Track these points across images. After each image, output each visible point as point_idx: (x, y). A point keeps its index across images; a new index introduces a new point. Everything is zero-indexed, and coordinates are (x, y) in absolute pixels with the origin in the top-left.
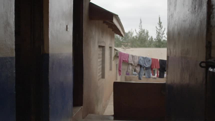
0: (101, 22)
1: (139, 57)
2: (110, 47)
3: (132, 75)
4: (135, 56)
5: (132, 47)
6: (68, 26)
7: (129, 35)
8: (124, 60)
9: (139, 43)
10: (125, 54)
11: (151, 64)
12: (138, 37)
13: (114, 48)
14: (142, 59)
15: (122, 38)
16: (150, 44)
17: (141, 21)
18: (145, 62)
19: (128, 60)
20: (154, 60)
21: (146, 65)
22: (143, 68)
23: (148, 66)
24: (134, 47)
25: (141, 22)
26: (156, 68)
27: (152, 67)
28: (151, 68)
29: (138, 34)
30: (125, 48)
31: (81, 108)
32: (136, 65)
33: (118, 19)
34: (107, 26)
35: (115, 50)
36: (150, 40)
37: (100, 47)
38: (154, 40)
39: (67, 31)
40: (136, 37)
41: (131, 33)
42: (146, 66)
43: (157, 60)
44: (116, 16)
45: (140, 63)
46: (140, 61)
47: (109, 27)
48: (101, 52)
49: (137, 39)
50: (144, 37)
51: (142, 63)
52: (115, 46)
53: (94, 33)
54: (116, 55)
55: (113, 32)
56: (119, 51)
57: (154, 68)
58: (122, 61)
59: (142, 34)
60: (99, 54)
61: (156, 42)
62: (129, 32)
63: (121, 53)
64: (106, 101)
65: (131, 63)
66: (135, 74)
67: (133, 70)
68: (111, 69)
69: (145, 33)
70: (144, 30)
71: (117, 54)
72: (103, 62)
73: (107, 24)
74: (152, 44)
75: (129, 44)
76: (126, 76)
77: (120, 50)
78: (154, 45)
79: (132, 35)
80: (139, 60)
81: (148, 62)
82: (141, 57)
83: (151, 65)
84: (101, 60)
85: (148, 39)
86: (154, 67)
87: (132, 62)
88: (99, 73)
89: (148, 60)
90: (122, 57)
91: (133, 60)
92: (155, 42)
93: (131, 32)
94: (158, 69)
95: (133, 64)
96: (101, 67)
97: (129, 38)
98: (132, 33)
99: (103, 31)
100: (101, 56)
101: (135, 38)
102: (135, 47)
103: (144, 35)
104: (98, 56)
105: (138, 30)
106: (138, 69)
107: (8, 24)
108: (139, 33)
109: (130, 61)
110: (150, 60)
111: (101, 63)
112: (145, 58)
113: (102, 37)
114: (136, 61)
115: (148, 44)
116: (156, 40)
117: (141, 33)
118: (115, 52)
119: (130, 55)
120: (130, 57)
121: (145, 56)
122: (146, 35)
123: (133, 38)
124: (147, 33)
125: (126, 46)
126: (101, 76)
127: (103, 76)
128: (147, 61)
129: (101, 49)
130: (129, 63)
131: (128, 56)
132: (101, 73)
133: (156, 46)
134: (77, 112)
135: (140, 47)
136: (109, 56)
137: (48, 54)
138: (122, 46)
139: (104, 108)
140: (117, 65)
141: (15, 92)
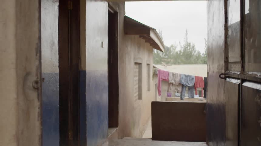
0: (137, 36)
1: (180, 75)
2: (148, 64)
3: (175, 97)
4: (176, 73)
5: (175, 64)
6: (103, 43)
7: (172, 49)
8: (164, 78)
9: (183, 59)
10: (164, 71)
11: (194, 82)
12: (182, 51)
13: (152, 64)
14: (184, 77)
15: (163, 54)
16: (198, 60)
17: (186, 32)
18: (187, 80)
19: (168, 79)
20: (198, 79)
21: (189, 84)
22: (186, 87)
23: (191, 85)
24: (177, 63)
25: (187, 34)
26: (200, 87)
27: (196, 86)
28: (194, 87)
29: (183, 48)
30: (166, 65)
31: (117, 129)
32: (177, 84)
33: (156, 32)
34: (144, 40)
35: (154, 67)
36: (197, 56)
37: (136, 63)
38: (201, 55)
39: (102, 48)
40: (180, 51)
41: (174, 47)
42: (189, 86)
43: (201, 78)
44: (154, 30)
45: (182, 82)
46: (182, 80)
47: (146, 41)
48: (137, 70)
49: (182, 54)
50: (189, 52)
51: (183, 82)
52: (154, 63)
53: (129, 49)
54: (154, 73)
55: (151, 47)
56: (158, 68)
57: (198, 88)
58: (161, 80)
59: (187, 48)
60: (135, 72)
61: (205, 57)
62: (172, 46)
63: (160, 71)
64: (144, 126)
65: (171, 82)
66: (177, 95)
67: (175, 91)
68: (149, 90)
69: (191, 47)
70: (190, 44)
71: (156, 71)
72: (140, 80)
73: (144, 38)
74: (199, 61)
75: (172, 60)
76: (167, 97)
77: (160, 67)
78: (201, 61)
79: (175, 49)
80: (181, 78)
81: (191, 81)
82: (183, 75)
83: (195, 84)
84: (137, 78)
85: (195, 54)
86: (198, 86)
87: (173, 81)
88: (135, 93)
89: (192, 78)
90: (162, 75)
91: (174, 78)
92: (203, 57)
93: (174, 45)
94: (202, 88)
95: (174, 83)
96: (137, 86)
97: (172, 53)
98: (176, 47)
99: (139, 46)
100: (137, 74)
101: (179, 53)
102: (179, 64)
103: (189, 49)
104: (134, 75)
105: (183, 44)
106: (180, 89)
107: (53, 43)
108: (184, 46)
109: (171, 80)
110: (193, 78)
111: (137, 82)
112: (187, 76)
113: (139, 53)
114: (178, 79)
115: (194, 60)
116: (204, 55)
117: (186, 46)
118: (153, 69)
119: (171, 73)
120: (170, 75)
121: (187, 74)
122: (192, 50)
123: (177, 53)
124: (193, 47)
125: (168, 63)
126: (137, 97)
127: (140, 97)
128: (190, 79)
129: (138, 66)
130: (169, 82)
131: (168, 74)
132: (137, 93)
133: (205, 62)
134: (113, 133)
135: (185, 63)
136: (147, 75)
137: (85, 71)
138: (163, 63)
139: (142, 133)
140: (156, 85)
141: (59, 105)
